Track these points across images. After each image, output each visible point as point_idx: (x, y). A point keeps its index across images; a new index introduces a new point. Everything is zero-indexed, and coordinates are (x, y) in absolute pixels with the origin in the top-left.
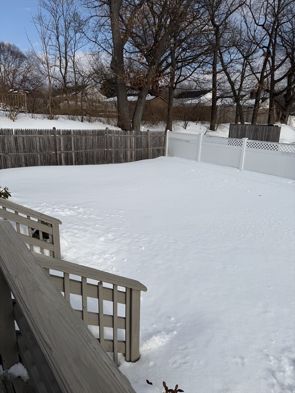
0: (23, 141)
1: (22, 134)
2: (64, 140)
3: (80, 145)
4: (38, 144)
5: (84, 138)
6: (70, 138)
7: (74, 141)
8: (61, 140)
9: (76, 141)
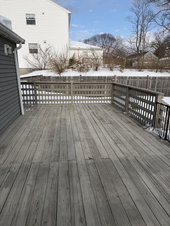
0: (132, 82)
1: (132, 79)
2: (152, 82)
3: (160, 85)
4: (138, 84)
5: (163, 81)
6: (155, 81)
7: (157, 83)
8: (150, 82)
9: (158, 83)
